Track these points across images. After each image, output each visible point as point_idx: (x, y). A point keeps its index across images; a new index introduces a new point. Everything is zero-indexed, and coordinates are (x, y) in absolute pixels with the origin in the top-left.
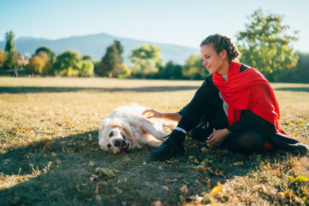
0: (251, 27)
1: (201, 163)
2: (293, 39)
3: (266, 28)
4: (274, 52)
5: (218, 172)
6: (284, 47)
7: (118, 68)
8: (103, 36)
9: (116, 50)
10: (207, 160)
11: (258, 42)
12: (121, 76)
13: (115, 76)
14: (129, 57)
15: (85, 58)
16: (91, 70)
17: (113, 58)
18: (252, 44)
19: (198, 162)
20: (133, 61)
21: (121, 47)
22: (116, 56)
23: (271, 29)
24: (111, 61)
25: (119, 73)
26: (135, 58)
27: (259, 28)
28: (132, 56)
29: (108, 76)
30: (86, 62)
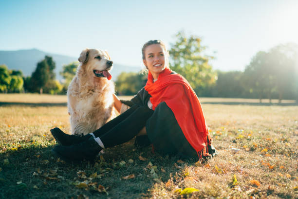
0: (175, 46)
1: (88, 178)
2: (212, 58)
3: (188, 47)
4: (196, 69)
5: (101, 189)
6: (205, 65)
7: (49, 84)
8: (34, 51)
9: (47, 65)
10: (96, 174)
11: (182, 60)
12: (52, 92)
13: (47, 92)
14: (60, 73)
15: (15, 73)
16: (21, 86)
17: (44, 73)
18: (177, 62)
19: (85, 177)
20: (65, 77)
21: (52, 63)
22: (47, 72)
23: (193, 49)
24: (42, 76)
25: (50, 89)
26: (67, 74)
27: (183, 47)
28: (64, 72)
29: (39, 92)
30: (15, 77)
